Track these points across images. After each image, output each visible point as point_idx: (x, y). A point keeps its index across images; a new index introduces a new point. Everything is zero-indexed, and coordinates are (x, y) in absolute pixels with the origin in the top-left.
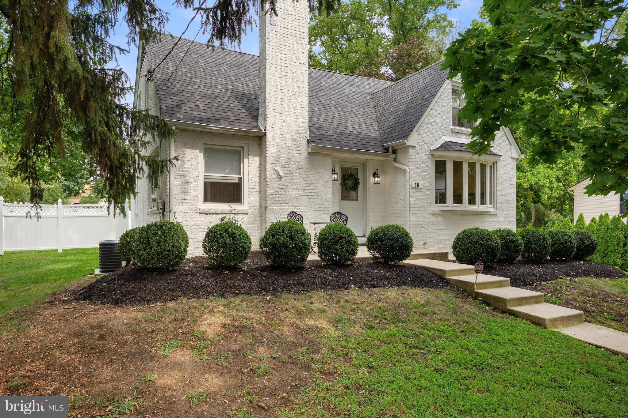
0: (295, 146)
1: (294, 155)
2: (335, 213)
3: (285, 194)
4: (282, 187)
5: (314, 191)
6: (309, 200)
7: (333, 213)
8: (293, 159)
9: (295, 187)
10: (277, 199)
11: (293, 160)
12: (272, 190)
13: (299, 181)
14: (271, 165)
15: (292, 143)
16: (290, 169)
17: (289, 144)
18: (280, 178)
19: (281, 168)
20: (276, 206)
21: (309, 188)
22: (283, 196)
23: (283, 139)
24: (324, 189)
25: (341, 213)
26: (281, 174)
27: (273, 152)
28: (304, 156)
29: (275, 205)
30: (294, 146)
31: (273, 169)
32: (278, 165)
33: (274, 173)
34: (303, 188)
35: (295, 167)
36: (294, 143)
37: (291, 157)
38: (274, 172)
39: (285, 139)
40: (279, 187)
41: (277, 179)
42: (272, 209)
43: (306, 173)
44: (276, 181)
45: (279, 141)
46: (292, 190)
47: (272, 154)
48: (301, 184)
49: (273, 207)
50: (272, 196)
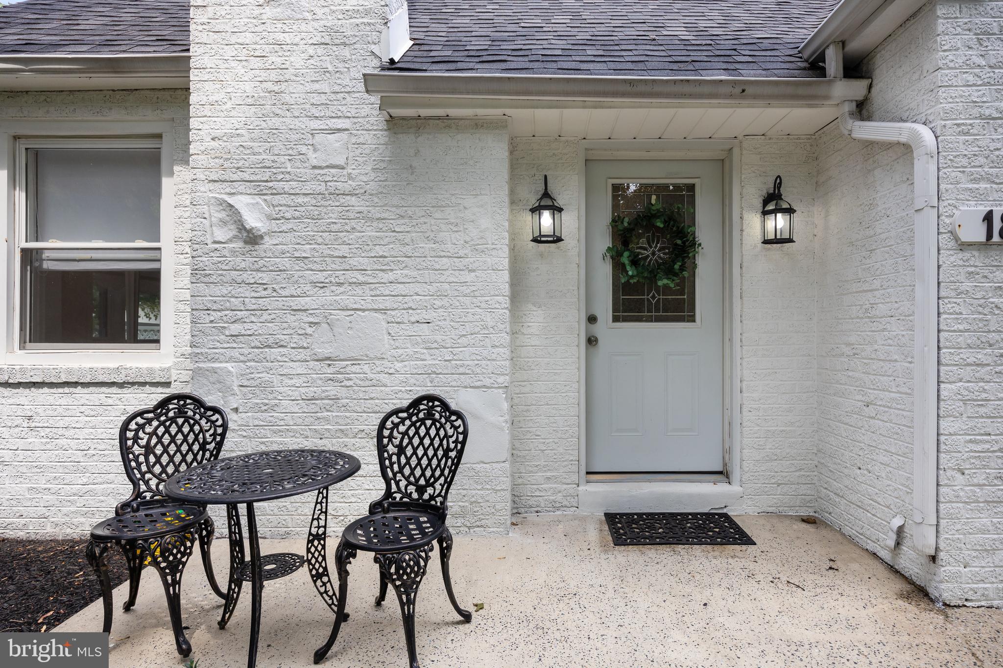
0: (323, 99)
1: (319, 138)
2: (416, 403)
3: (275, 305)
4: (265, 277)
5: (417, 288)
6: (393, 330)
7: (406, 403)
8: (311, 155)
9: (320, 277)
10: (235, 328)
11: (314, 158)
12: (217, 290)
13: (344, 250)
14: (211, 186)
15: (309, 87)
16: (300, 200)
17: (295, 93)
18: (252, 239)
19: (258, 199)
20: (231, 360)
21: (391, 276)
22: (265, 316)
23: (264, 75)
24: (469, 277)
25: (445, 406)
26: (253, 221)
27: (218, 133)
28: (367, 137)
29: (229, 353)
30: (317, 99)
31: (221, 202)
32: (241, 187)
33: (224, 223)
34: (361, 279)
35: (322, 188)
36: (316, 86)
37: (304, 149)
38: (222, 215)
39: (274, 75)
40: (246, 276)
41: (238, 245)
42: (214, 371)
43: (376, 213)
44: (233, 252)
45: (248, 87)
46: (308, 287)
47: (215, 144)
48: (353, 262)
49: (213, 360)
50: (215, 315)
